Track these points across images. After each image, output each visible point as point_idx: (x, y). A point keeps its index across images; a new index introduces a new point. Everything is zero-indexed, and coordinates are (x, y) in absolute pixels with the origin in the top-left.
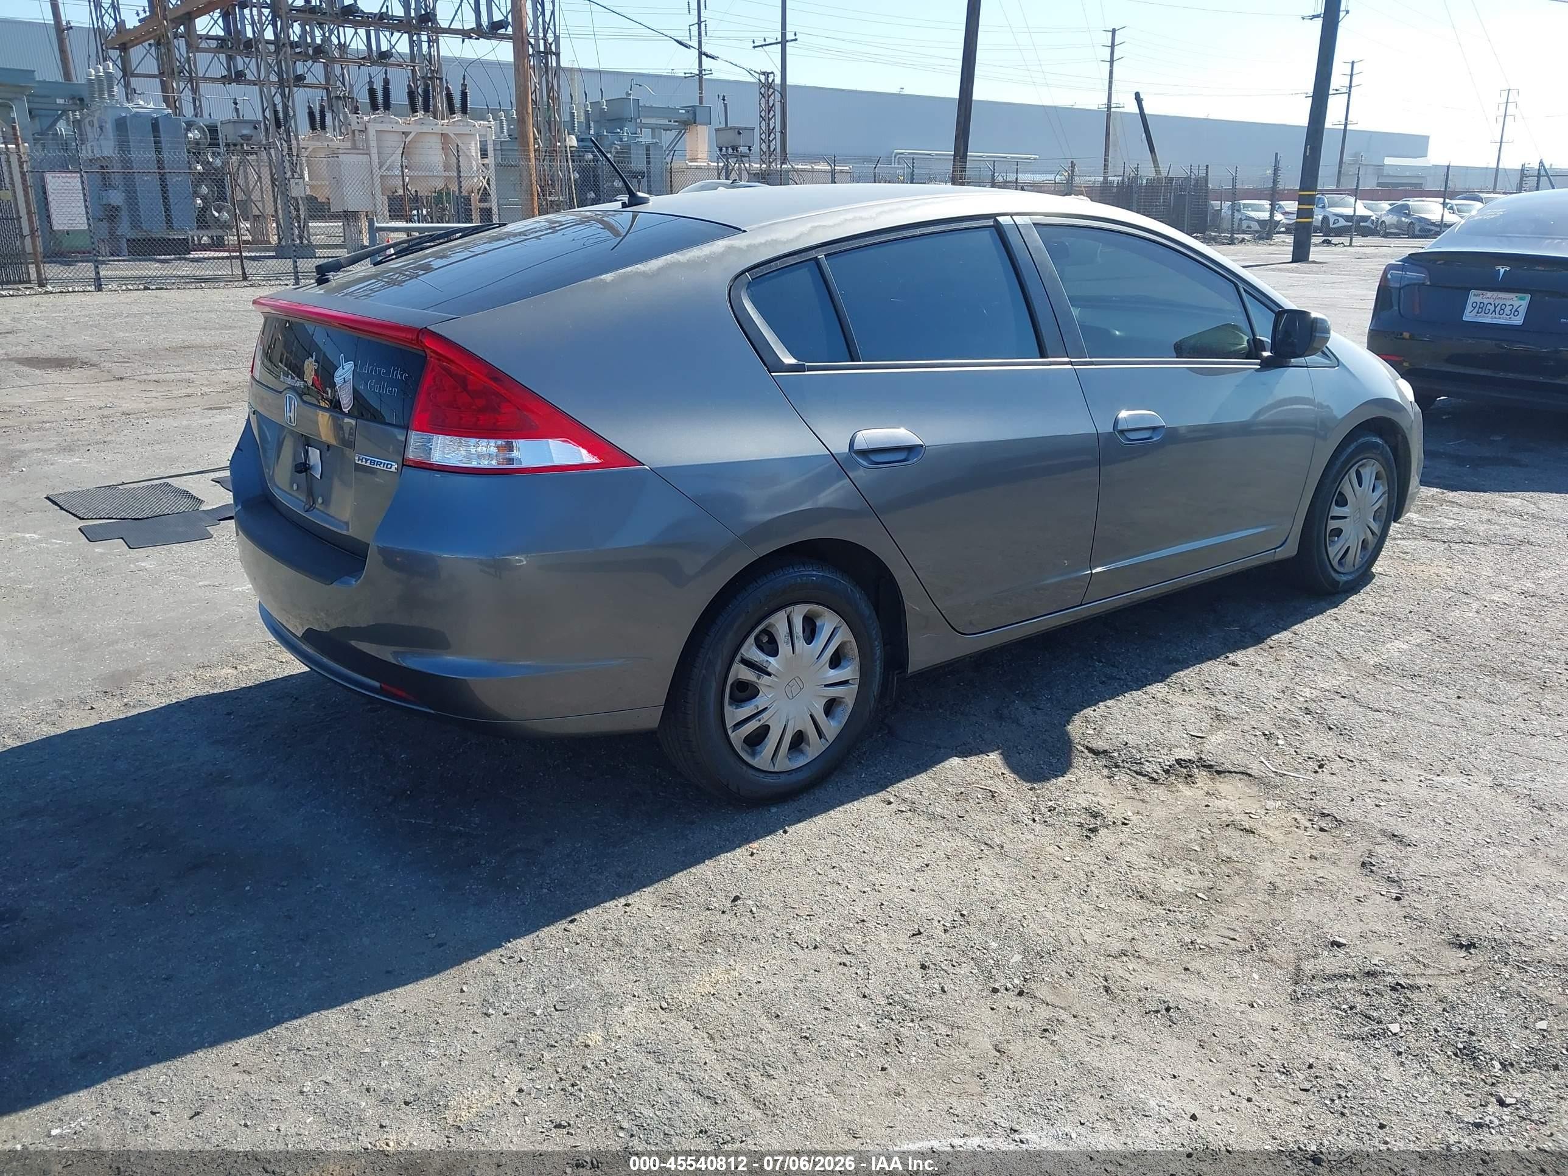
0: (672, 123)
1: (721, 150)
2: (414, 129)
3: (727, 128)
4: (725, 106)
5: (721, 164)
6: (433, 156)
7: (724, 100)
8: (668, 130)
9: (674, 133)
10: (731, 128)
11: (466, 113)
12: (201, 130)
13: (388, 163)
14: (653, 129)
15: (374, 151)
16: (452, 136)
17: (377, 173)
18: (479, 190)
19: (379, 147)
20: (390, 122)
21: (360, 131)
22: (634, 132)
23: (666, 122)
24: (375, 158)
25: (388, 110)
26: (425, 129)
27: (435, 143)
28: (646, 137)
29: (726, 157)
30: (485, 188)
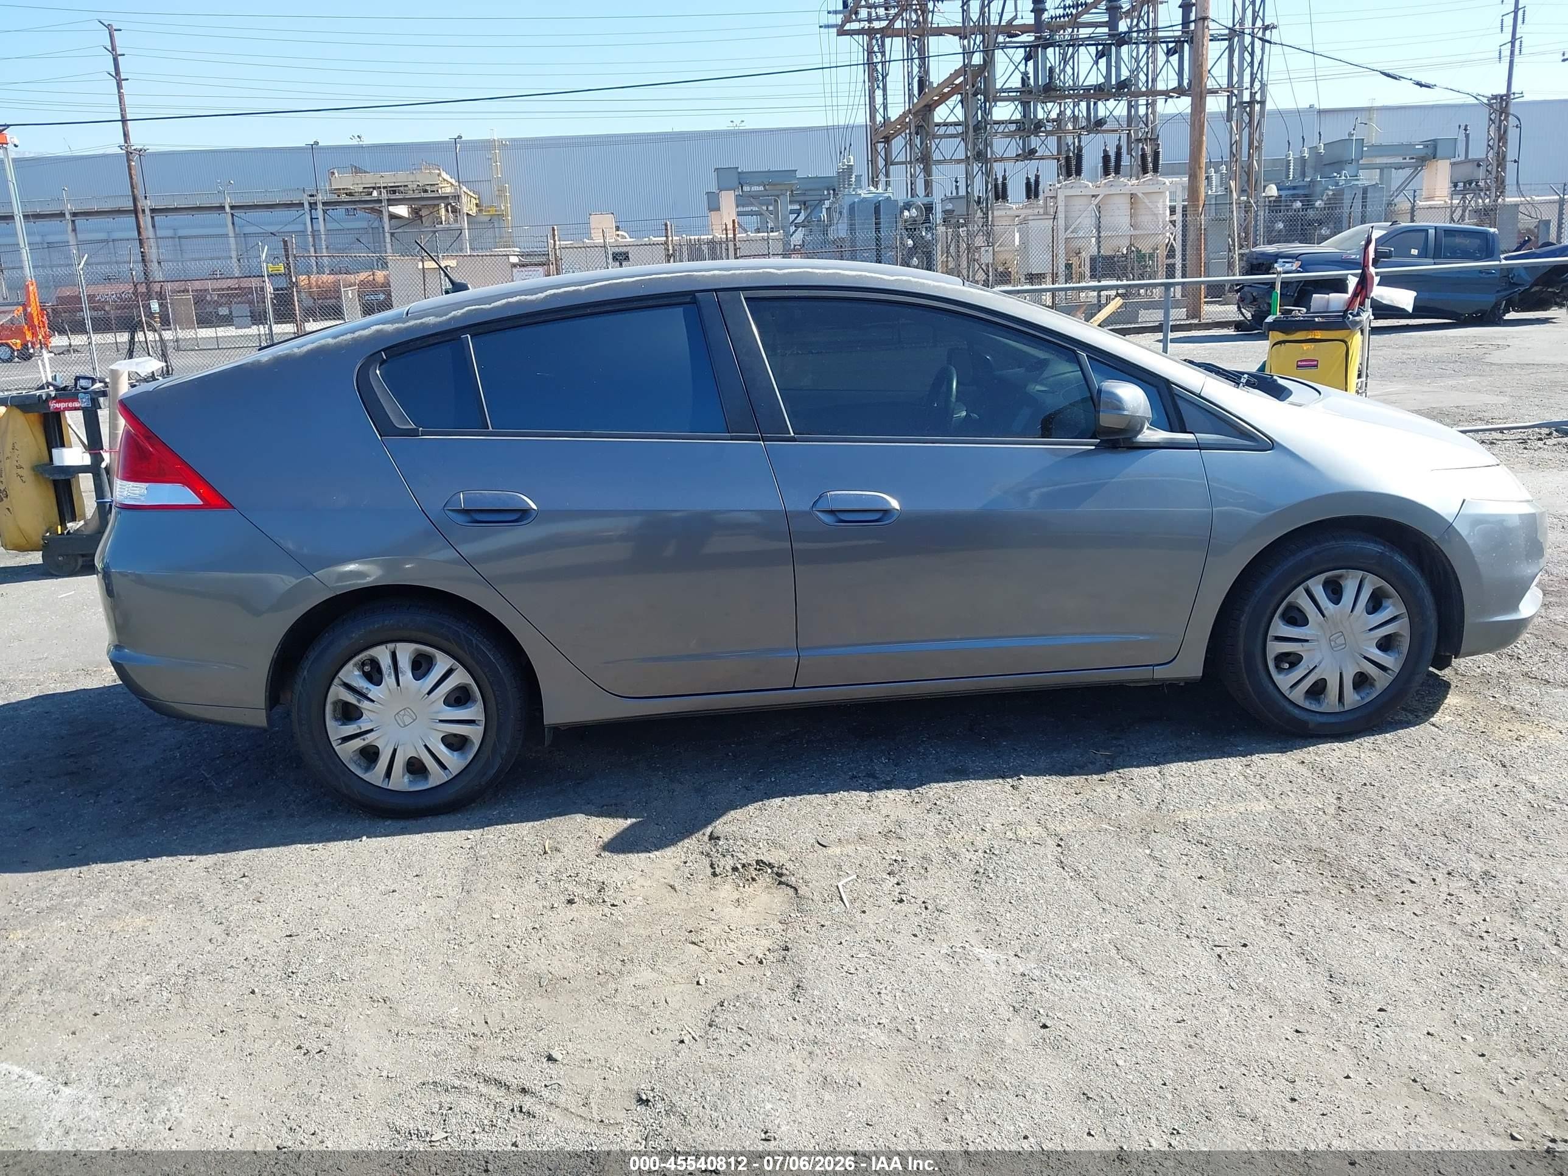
0: (1408, 160)
1: (1456, 186)
2: (1102, 192)
3: (1467, 161)
4: (1467, 136)
5: (1456, 202)
6: (1119, 217)
7: (1466, 130)
8: (1401, 168)
9: (1408, 172)
10: (1470, 161)
11: (1157, 172)
12: (918, 208)
13: (1073, 227)
14: (1382, 170)
15: (1061, 215)
16: (1140, 195)
17: (1062, 236)
18: (1167, 245)
19: (1066, 211)
20: (1080, 187)
21: (1051, 197)
22: (1354, 174)
23: (1400, 160)
24: (1061, 221)
25: (1080, 175)
26: (1113, 190)
27: (1124, 204)
28: (1367, 178)
29: (1463, 194)
30: (1172, 245)
